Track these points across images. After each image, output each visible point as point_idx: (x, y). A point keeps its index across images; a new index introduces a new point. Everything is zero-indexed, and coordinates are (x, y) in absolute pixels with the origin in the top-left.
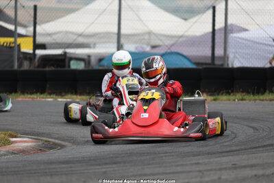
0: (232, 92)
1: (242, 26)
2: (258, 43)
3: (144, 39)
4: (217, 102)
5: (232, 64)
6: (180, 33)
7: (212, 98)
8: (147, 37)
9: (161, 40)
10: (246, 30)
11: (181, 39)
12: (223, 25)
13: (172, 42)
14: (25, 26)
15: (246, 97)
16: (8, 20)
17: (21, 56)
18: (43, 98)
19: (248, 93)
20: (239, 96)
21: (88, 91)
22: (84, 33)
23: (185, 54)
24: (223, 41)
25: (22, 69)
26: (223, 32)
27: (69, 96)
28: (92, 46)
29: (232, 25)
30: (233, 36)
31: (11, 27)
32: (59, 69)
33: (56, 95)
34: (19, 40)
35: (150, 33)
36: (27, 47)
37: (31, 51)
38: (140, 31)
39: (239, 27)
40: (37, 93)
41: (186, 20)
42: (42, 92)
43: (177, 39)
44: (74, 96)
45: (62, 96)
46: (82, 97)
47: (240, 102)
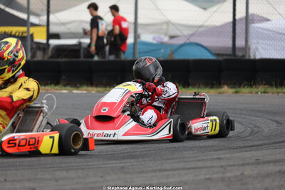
0: (255, 84)
1: (264, 15)
2: (280, 34)
3: (161, 29)
4: (239, 94)
5: (255, 55)
6: (199, 23)
7: (233, 90)
9: (180, 30)
10: (268, 20)
11: (200, 30)
12: (244, 15)
13: (191, 32)
14: (37, 15)
15: (269, 90)
16: (19, 8)
17: (34, 46)
18: (57, 90)
19: (271, 85)
20: (261, 88)
21: (104, 83)
23: (205, 44)
24: (244, 31)
25: (36, 59)
26: (244, 22)
27: (85, 88)
29: (253, 15)
30: (255, 26)
31: (23, 16)
32: (74, 60)
33: (71, 87)
34: (32, 30)
35: (168, 23)
36: (40, 37)
37: (45, 41)
38: (158, 21)
39: (261, 17)
40: (51, 84)
41: (205, 9)
42: (57, 83)
43: (196, 29)
44: (90, 88)
45: (77, 88)
46: (99, 89)
47: (262, 95)
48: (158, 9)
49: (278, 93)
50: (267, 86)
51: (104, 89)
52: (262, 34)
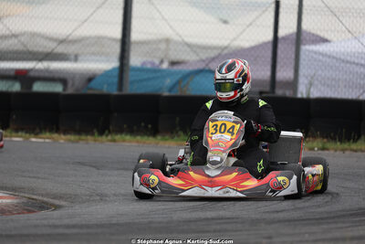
2: (343, 61)
3: (160, 49)
8: (163, 46)
10: (325, 41)
11: (226, 51)
13: (213, 55)
15: (328, 145)
19: (333, 139)
20: (318, 142)
21: (77, 128)
22: (70, 38)
24: (293, 56)
27: (48, 134)
30: (305, 48)
33: (26, 132)
35: (167, 41)
41: (225, 22)
43: (219, 51)
44: (55, 136)
45: (36, 135)
46: (69, 137)
47: (320, 152)
48: (163, 18)
49: (344, 150)
50: (325, 140)
51: (77, 137)
52: (320, 61)
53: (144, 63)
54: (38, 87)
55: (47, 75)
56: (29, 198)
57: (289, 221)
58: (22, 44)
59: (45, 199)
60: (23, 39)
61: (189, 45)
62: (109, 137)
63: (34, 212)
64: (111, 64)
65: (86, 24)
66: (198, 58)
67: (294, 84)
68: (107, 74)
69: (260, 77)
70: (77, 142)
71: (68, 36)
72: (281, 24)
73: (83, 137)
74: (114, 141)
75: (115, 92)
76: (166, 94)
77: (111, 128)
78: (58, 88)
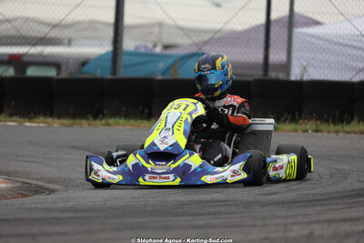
0: (301, 118)
1: (311, 15)
2: (336, 43)
4: (277, 133)
5: (303, 75)
8: (156, 30)
10: (317, 23)
11: (218, 35)
15: (323, 127)
19: (327, 121)
21: (71, 112)
22: (63, 22)
24: (286, 39)
27: (42, 119)
28: (66, 41)
30: (299, 31)
33: (20, 117)
35: (160, 25)
39: (306, 17)
41: (218, 5)
43: (212, 34)
44: (50, 120)
45: (30, 119)
46: (63, 121)
47: (314, 134)
49: (337, 132)
50: (319, 122)
51: (71, 121)
52: (313, 43)
53: (137, 48)
54: (32, 72)
55: (40, 59)
56: (24, 183)
57: (283, 203)
58: (16, 28)
59: (40, 183)
60: (16, 23)
61: (182, 29)
62: (104, 121)
63: (29, 196)
64: (105, 48)
65: (78, 9)
66: (191, 42)
67: (286, 67)
68: (100, 58)
69: (248, 60)
70: (71, 126)
71: (62, 21)
72: (273, 7)
73: (77, 121)
74: (108, 125)
75: (109, 76)
76: (159, 77)
77: (105, 112)
78: (52, 73)
